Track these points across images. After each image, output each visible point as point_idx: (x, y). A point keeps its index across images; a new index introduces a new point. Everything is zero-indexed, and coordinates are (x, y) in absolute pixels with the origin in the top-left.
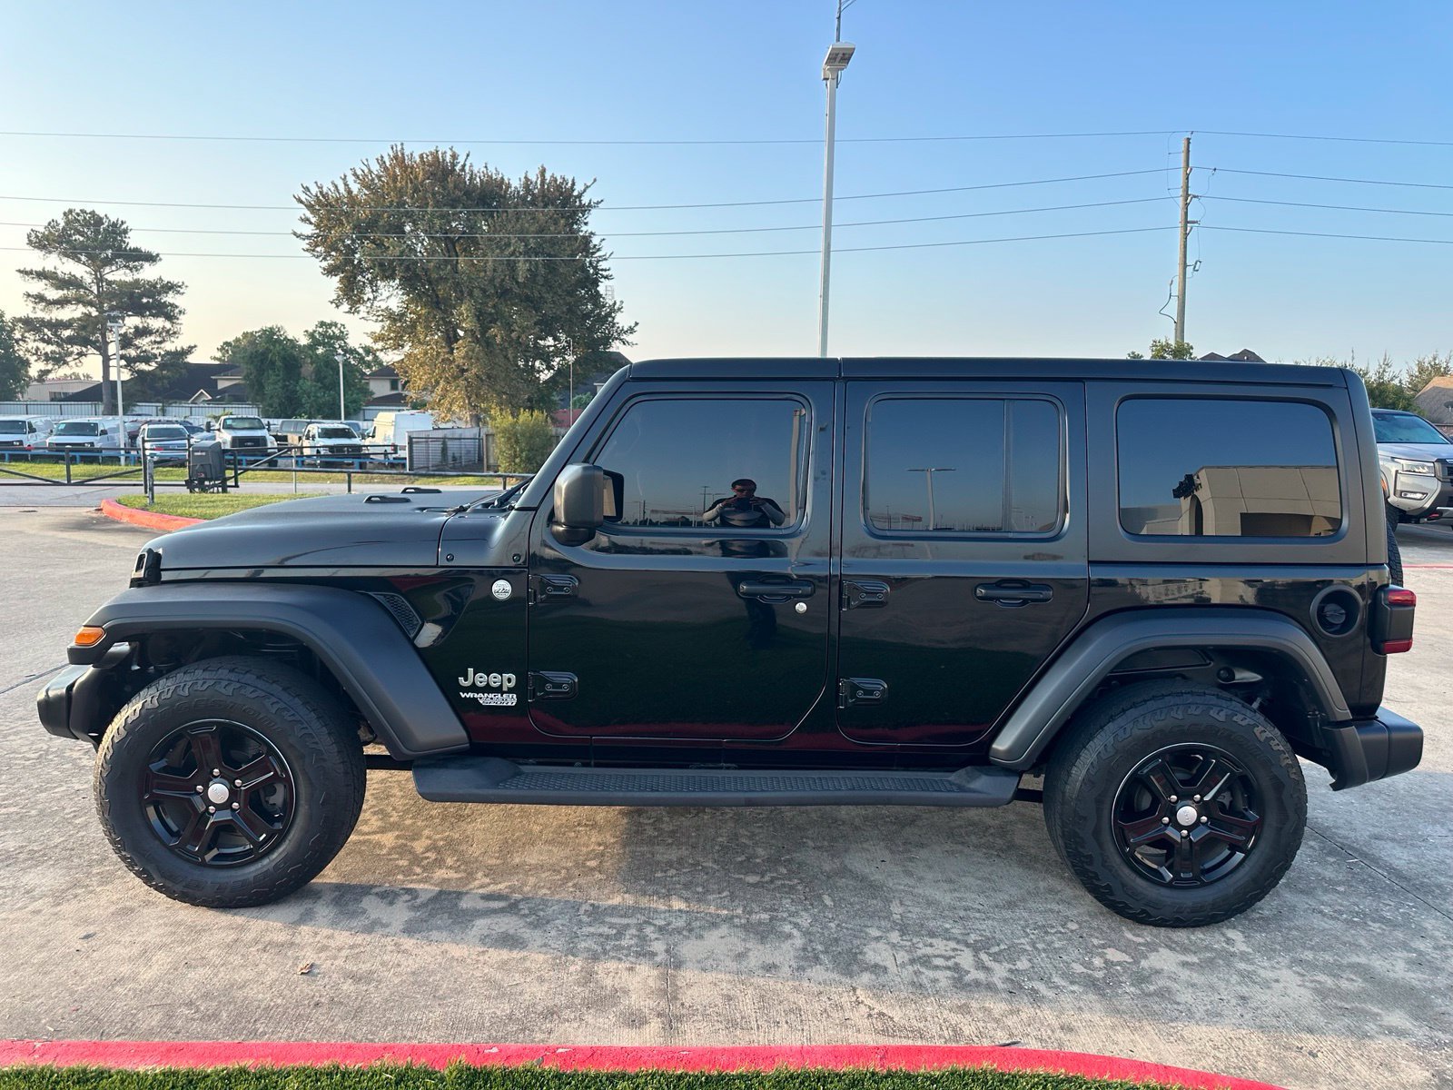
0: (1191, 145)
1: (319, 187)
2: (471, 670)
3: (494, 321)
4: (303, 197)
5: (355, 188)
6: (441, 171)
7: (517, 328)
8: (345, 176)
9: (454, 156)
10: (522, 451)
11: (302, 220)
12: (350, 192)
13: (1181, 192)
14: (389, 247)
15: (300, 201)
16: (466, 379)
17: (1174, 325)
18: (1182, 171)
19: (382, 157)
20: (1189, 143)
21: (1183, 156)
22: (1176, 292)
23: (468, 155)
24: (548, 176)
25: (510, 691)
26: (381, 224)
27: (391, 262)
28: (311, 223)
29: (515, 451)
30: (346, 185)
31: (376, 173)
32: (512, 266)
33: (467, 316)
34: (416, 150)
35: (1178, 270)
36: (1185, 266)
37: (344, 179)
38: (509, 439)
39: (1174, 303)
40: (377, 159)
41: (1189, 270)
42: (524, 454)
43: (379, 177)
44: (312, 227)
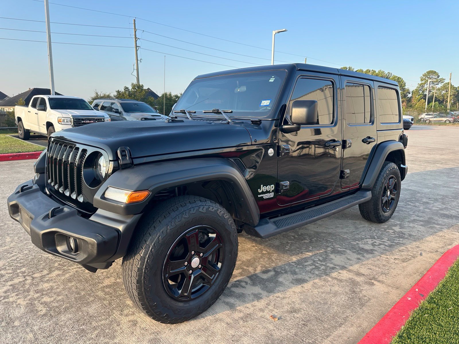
0: (136, 22)
2: (262, 186)
13: (134, 36)
17: (136, 78)
18: (134, 30)
20: (135, 21)
21: (133, 25)
22: (135, 68)
25: (273, 191)
35: (135, 61)
36: (138, 60)
39: (135, 72)
41: (139, 61)
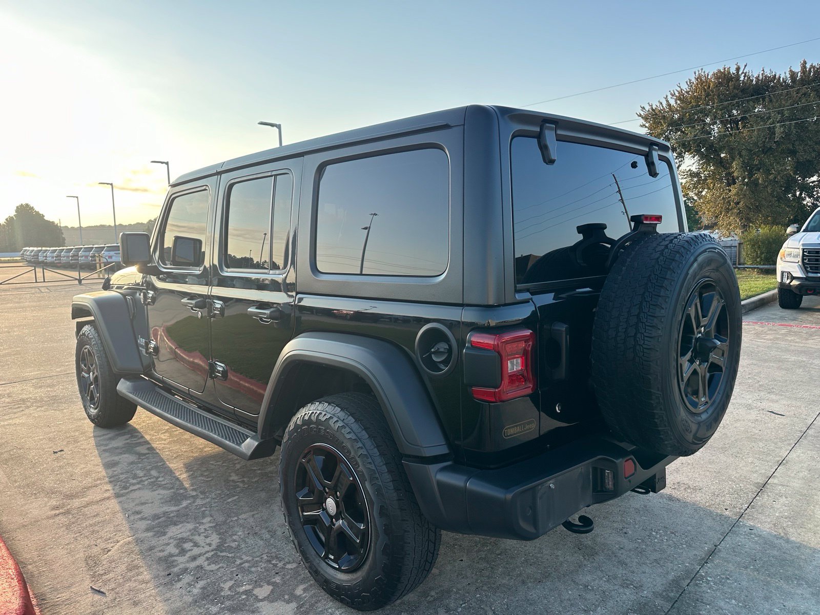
1: (650, 106)
3: (758, 169)
4: (642, 113)
5: (672, 102)
6: (726, 79)
7: (774, 172)
8: (667, 96)
9: (738, 69)
10: (762, 253)
11: (641, 126)
12: (669, 105)
14: (688, 133)
15: (640, 115)
16: (739, 209)
19: (690, 80)
23: (746, 66)
24: (808, 66)
26: (685, 120)
27: (689, 142)
28: (646, 127)
29: (758, 254)
30: (667, 101)
31: (685, 90)
32: (772, 131)
33: (737, 168)
34: (711, 70)
37: (666, 98)
38: (753, 245)
40: (687, 82)
42: (763, 256)
43: (687, 92)
44: (647, 129)
